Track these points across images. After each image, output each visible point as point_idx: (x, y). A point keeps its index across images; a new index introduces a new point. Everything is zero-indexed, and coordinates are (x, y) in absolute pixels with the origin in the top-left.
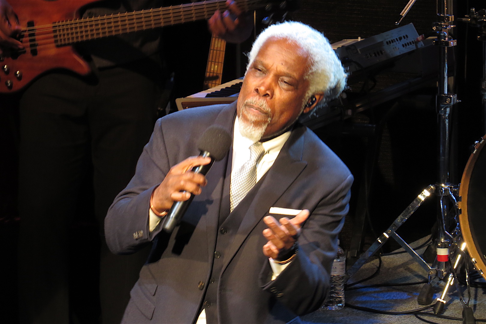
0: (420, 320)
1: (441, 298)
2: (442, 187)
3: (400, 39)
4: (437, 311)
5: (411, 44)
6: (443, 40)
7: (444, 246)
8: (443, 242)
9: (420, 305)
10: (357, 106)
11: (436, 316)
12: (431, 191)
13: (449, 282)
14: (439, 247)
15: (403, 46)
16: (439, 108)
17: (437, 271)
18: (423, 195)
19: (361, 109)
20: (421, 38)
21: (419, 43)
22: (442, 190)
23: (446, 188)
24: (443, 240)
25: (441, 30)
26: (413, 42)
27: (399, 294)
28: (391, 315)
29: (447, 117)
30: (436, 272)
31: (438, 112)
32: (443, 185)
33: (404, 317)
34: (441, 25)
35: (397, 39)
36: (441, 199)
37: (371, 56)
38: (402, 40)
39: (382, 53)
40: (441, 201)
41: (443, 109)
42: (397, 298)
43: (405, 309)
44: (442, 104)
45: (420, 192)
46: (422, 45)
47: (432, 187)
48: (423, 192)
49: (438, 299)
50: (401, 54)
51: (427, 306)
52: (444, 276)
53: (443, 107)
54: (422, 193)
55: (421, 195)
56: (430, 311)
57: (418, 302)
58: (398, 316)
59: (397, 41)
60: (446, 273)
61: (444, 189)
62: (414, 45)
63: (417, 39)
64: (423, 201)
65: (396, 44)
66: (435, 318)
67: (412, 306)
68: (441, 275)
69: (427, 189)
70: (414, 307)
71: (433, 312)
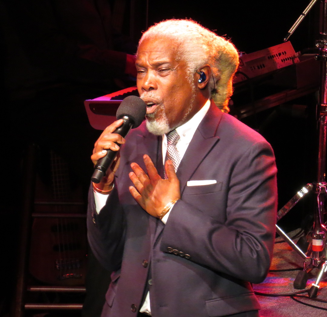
0: (297, 302)
1: (315, 284)
2: (319, 186)
3: (280, 54)
4: (312, 295)
5: (288, 59)
6: (324, 56)
7: (319, 237)
8: (318, 234)
9: (296, 289)
10: (242, 112)
11: (311, 299)
12: (309, 189)
13: (323, 269)
14: (314, 238)
15: (282, 61)
16: (319, 116)
17: (312, 260)
18: (301, 192)
19: (245, 115)
20: (298, 55)
21: (295, 59)
22: (319, 188)
23: (322, 186)
24: (318, 233)
25: (323, 47)
26: (290, 57)
27: (276, 279)
28: (270, 297)
29: (325, 124)
30: (310, 260)
31: (318, 119)
32: (320, 184)
33: (282, 299)
34: (324, 42)
35: (277, 55)
36: (318, 196)
37: (255, 68)
38: (281, 56)
39: (264, 67)
40: (318, 198)
41: (322, 117)
42: (275, 282)
43: (282, 292)
44: (322, 113)
45: (299, 189)
46: (298, 61)
47: (310, 185)
48: (302, 189)
49: (313, 284)
50: (280, 68)
51: (302, 290)
52: (318, 264)
53: (323, 115)
54: (302, 191)
55: (300, 192)
56: (306, 294)
57: (294, 286)
58: (277, 298)
59: (277, 56)
60: (320, 261)
61: (321, 187)
62: (291, 60)
63: (294, 55)
64: (301, 198)
65: (276, 59)
66: (310, 301)
67: (289, 290)
68: (316, 263)
69: (306, 187)
70: (290, 291)
71: (308, 296)
